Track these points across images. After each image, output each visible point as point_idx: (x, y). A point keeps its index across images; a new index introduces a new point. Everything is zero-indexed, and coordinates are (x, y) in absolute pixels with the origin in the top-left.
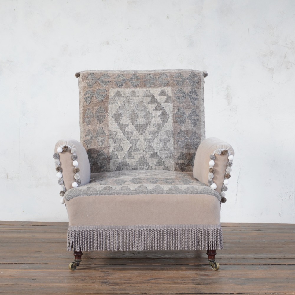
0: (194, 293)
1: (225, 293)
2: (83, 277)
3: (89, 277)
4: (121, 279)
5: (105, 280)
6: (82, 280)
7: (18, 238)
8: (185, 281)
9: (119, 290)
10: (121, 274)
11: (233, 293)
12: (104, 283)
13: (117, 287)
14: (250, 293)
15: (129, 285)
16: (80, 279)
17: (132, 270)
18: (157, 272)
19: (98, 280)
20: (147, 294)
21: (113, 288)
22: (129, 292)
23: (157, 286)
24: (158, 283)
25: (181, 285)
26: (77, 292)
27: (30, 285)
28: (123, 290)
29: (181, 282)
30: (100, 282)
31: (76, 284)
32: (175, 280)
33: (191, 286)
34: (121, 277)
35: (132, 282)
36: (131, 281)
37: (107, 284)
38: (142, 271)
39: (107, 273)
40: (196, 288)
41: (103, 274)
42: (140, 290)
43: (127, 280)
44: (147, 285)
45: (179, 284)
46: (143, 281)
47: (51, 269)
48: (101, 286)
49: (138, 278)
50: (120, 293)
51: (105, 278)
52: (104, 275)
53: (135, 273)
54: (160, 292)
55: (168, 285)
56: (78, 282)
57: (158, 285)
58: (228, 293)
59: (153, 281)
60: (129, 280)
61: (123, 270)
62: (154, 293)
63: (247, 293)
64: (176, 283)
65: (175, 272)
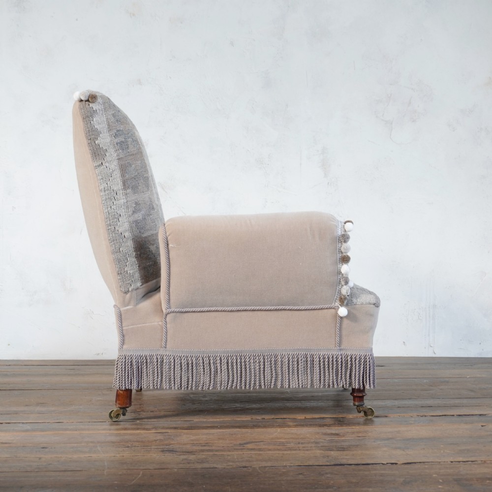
0: (329, 464)
1: (382, 464)
2: (127, 442)
3: (137, 441)
4: (193, 444)
5: (168, 447)
6: (128, 447)
7: (5, 384)
8: (303, 446)
9: (198, 462)
10: (191, 436)
11: (396, 464)
12: (166, 451)
13: (192, 457)
14: (426, 463)
15: (211, 453)
16: (124, 445)
17: (206, 429)
18: (250, 431)
19: (156, 447)
20: (249, 468)
21: (186, 459)
22: (215, 466)
23: (260, 454)
24: (260, 450)
25: (299, 452)
26: (125, 468)
27: (40, 458)
28: (204, 463)
29: (298, 447)
30: (160, 450)
31: (119, 454)
32: (285, 444)
33: (318, 452)
34: (192, 440)
35: (214, 448)
36: (211, 446)
37: (173, 453)
38: (224, 430)
39: (166, 434)
40: (328, 456)
41: (160, 437)
42: (233, 462)
43: (204, 446)
44: (242, 453)
45: (295, 450)
46: (232, 447)
47: (70, 430)
48: (163, 457)
49: (221, 441)
50: (200, 467)
51: (166, 442)
52: (162, 438)
53: (214, 434)
54: (269, 464)
55: (278, 452)
56: (122, 451)
57: (261, 452)
58: (387, 463)
59: (250, 446)
60: (207, 444)
61: (192, 429)
62: (261, 466)
63: (420, 463)
64: (290, 449)
65: (279, 430)
